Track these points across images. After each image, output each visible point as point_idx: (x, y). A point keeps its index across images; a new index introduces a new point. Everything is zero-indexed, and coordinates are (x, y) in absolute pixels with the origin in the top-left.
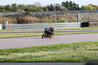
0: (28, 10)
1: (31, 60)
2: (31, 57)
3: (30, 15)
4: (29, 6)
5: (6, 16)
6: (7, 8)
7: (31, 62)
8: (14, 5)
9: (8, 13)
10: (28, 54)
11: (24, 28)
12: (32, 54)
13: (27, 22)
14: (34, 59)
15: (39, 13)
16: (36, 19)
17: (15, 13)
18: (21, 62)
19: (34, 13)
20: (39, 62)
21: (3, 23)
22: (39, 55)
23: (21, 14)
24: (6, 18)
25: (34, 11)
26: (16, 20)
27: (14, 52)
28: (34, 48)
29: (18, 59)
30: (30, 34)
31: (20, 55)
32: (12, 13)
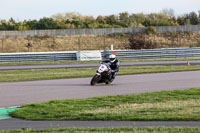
0: (150, 23)
1: (155, 117)
2: (155, 111)
3: (154, 33)
4: (151, 16)
5: (110, 36)
6: (110, 21)
7: (156, 120)
8: (123, 16)
9: (113, 31)
10: (151, 105)
11: (143, 58)
12: (158, 105)
13: (149, 46)
14: (161, 115)
15: (170, 29)
16: (164, 40)
17: (126, 30)
18: (136, 120)
19: (161, 29)
20: (170, 120)
21: (104, 48)
22: (171, 106)
23: (137, 31)
24: (109, 40)
25: (161, 25)
26: (128, 42)
27: (124, 101)
28: (161, 94)
29: (132, 116)
30: (154, 68)
31: (135, 106)
32: (121, 30)
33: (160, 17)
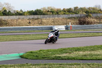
0: (89, 12)
1: (91, 58)
2: (91, 55)
3: (90, 17)
4: (89, 8)
5: (69, 18)
6: (69, 11)
7: (91, 60)
8: (76, 8)
9: (71, 16)
10: (89, 53)
11: (85, 29)
12: (93, 52)
13: (88, 23)
14: (94, 57)
15: (99, 15)
16: (96, 20)
17: (77, 15)
18: (82, 60)
19: (94, 15)
20: (99, 60)
21: (66, 24)
22: (99, 53)
23: (82, 16)
24: (69, 20)
25: (94, 13)
26: (78, 21)
27: (76, 51)
29: (80, 57)
30: (91, 34)
31: (81, 53)
32: (74, 15)
33: (94, 9)
